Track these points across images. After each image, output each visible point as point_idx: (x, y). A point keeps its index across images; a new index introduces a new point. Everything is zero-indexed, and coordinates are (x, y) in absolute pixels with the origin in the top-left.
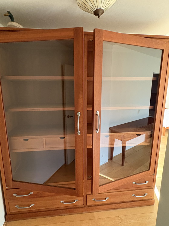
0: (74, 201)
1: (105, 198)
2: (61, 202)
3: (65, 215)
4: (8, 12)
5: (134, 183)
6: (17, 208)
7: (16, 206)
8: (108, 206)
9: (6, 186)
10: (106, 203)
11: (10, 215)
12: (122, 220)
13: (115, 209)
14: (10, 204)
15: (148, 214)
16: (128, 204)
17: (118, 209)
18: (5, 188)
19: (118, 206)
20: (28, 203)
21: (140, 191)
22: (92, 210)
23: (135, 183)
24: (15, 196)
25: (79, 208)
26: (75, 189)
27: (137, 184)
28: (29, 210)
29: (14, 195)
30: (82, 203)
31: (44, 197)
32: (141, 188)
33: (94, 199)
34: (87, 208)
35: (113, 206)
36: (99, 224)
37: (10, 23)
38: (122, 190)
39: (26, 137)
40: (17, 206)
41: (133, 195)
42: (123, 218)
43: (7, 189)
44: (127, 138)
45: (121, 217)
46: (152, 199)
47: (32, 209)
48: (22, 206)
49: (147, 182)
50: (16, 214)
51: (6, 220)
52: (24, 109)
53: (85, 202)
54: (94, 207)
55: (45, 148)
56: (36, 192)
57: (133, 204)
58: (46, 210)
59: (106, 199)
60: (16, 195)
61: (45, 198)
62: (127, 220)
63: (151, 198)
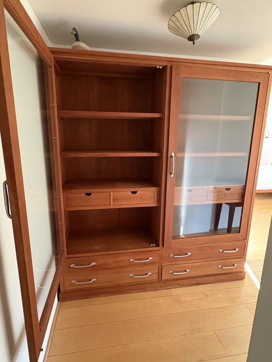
0: (147, 274)
1: (185, 269)
2: (130, 275)
3: (134, 293)
4: (74, 29)
5: (221, 251)
6: (75, 283)
7: (73, 281)
8: (189, 280)
10: (186, 276)
11: (65, 293)
13: (196, 284)
14: (65, 278)
15: (237, 289)
16: (213, 279)
17: (200, 284)
20: (90, 277)
21: (228, 262)
22: (168, 286)
23: (223, 251)
25: (152, 283)
27: (225, 252)
28: (90, 286)
29: (72, 266)
30: (155, 277)
31: (109, 269)
32: (229, 258)
33: (171, 272)
34: (162, 283)
35: (195, 281)
36: (179, 300)
37: (76, 44)
38: (207, 260)
39: (88, 191)
41: (220, 266)
42: (208, 293)
45: (206, 292)
46: (243, 272)
47: (93, 285)
49: (237, 249)
50: (72, 291)
51: (59, 300)
53: (160, 277)
55: (113, 205)
56: (100, 262)
58: (110, 286)
60: (75, 266)
62: (213, 295)
63: (241, 270)
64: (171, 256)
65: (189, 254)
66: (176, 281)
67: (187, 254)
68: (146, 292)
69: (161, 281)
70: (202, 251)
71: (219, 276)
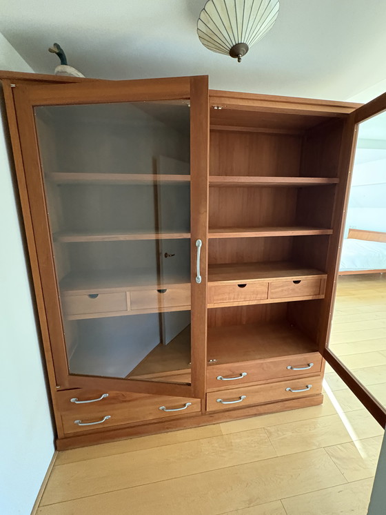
0: (185, 405)
1: (238, 396)
2: (161, 408)
3: (167, 432)
4: (56, 45)
5: (289, 368)
6: (78, 424)
7: (75, 422)
8: (244, 410)
9: (57, 385)
10: (241, 405)
11: (65, 438)
12: (270, 433)
13: (256, 415)
14: (63, 417)
15: (313, 420)
16: (279, 406)
17: (260, 414)
18: (54, 388)
19: (261, 409)
20: (100, 415)
21: (298, 382)
22: (216, 419)
23: (291, 368)
24: (74, 403)
25: (192, 417)
26: (189, 385)
27: (295, 369)
28: (101, 426)
29: (72, 400)
30: (197, 408)
31: (129, 401)
32: (301, 376)
33: (219, 400)
34: (206, 416)
35: (254, 411)
36: (231, 442)
37: (60, 68)
38: (269, 381)
39: (93, 292)
40: (78, 421)
41: (288, 389)
42: (272, 430)
43: (58, 391)
44: (276, 288)
45: (269, 428)
46: (319, 394)
47: (106, 426)
48: (88, 420)
49: (312, 365)
50: (77, 435)
51: (56, 448)
52: (89, 237)
53: (204, 406)
54: (220, 414)
55: (131, 311)
56: (114, 393)
57: (286, 406)
58: (132, 425)
59: (240, 398)
60: (76, 400)
61: (131, 403)
62: (279, 433)
63: (318, 392)
64: (219, 378)
65: (244, 374)
66: (227, 413)
67: (241, 375)
68: (185, 431)
69: (205, 414)
70: (263, 368)
71: (287, 402)
